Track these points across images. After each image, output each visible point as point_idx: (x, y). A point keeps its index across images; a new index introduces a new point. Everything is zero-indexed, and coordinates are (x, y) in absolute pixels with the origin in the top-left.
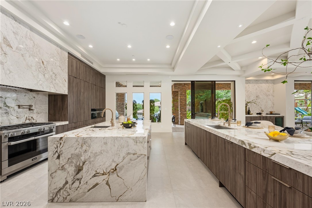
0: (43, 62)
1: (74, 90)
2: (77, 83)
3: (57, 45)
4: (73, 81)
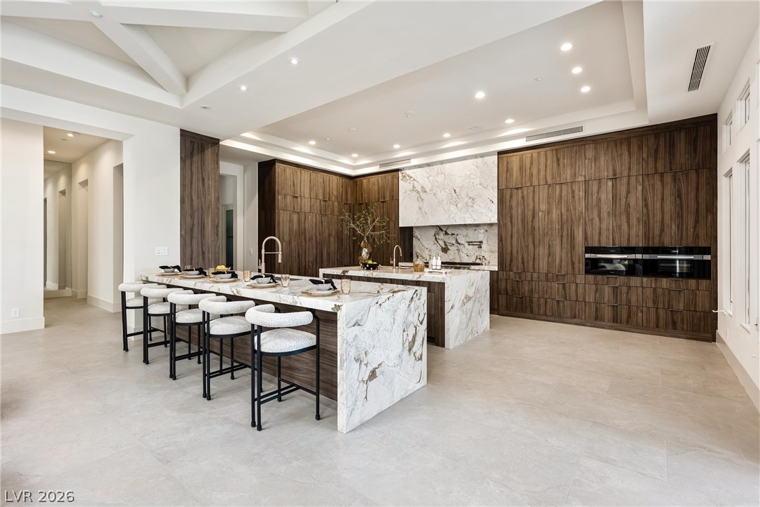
0: (455, 191)
1: (514, 212)
2: (523, 197)
3: (476, 156)
4: (511, 196)
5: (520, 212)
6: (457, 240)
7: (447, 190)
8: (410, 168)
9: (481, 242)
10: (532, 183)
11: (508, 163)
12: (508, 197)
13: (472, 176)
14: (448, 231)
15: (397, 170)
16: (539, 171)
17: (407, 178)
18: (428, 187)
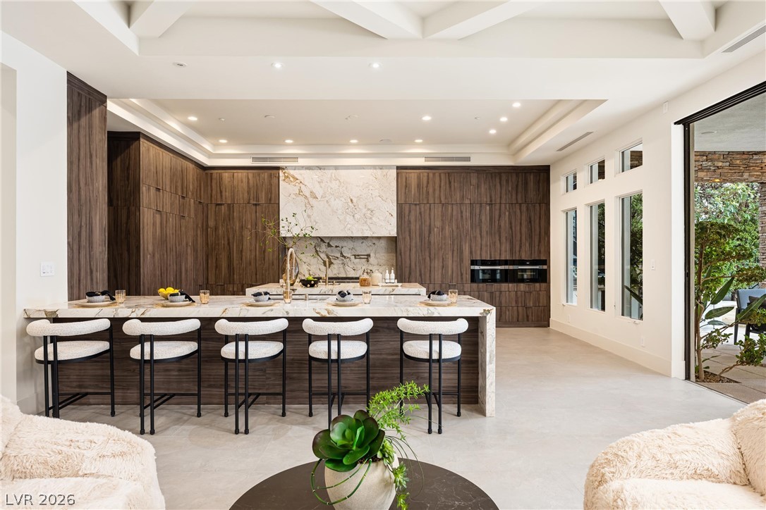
0: (351, 200)
1: (413, 227)
2: (420, 213)
3: (374, 167)
4: (410, 211)
5: (418, 227)
6: (341, 253)
7: (342, 199)
8: (295, 168)
9: (369, 255)
10: (428, 200)
11: (406, 178)
12: (407, 213)
13: (371, 187)
14: (331, 243)
15: (278, 168)
16: (434, 190)
17: (291, 179)
18: (319, 193)
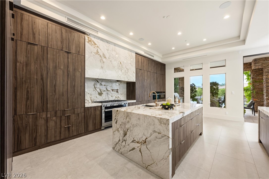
0: (121, 63)
2: (142, 73)
3: (129, 50)
5: (141, 79)
6: (107, 89)
7: (117, 61)
8: (95, 37)
9: (118, 90)
10: (144, 69)
12: (138, 73)
13: (128, 59)
14: (102, 83)
15: (84, 33)
16: (145, 65)
17: (93, 43)
18: (107, 56)
